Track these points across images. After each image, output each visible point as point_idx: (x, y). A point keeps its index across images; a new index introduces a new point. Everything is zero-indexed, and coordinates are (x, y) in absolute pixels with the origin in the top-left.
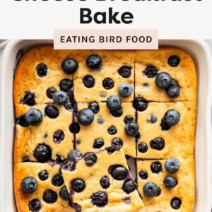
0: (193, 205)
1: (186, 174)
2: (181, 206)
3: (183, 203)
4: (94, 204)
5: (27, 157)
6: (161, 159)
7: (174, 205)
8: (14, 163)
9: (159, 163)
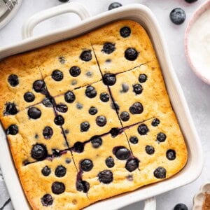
0: (186, 151)
1: (171, 126)
2: (177, 155)
3: (177, 153)
4: (101, 181)
5: (27, 160)
6: (144, 121)
7: (170, 157)
8: (17, 170)
9: (144, 125)
